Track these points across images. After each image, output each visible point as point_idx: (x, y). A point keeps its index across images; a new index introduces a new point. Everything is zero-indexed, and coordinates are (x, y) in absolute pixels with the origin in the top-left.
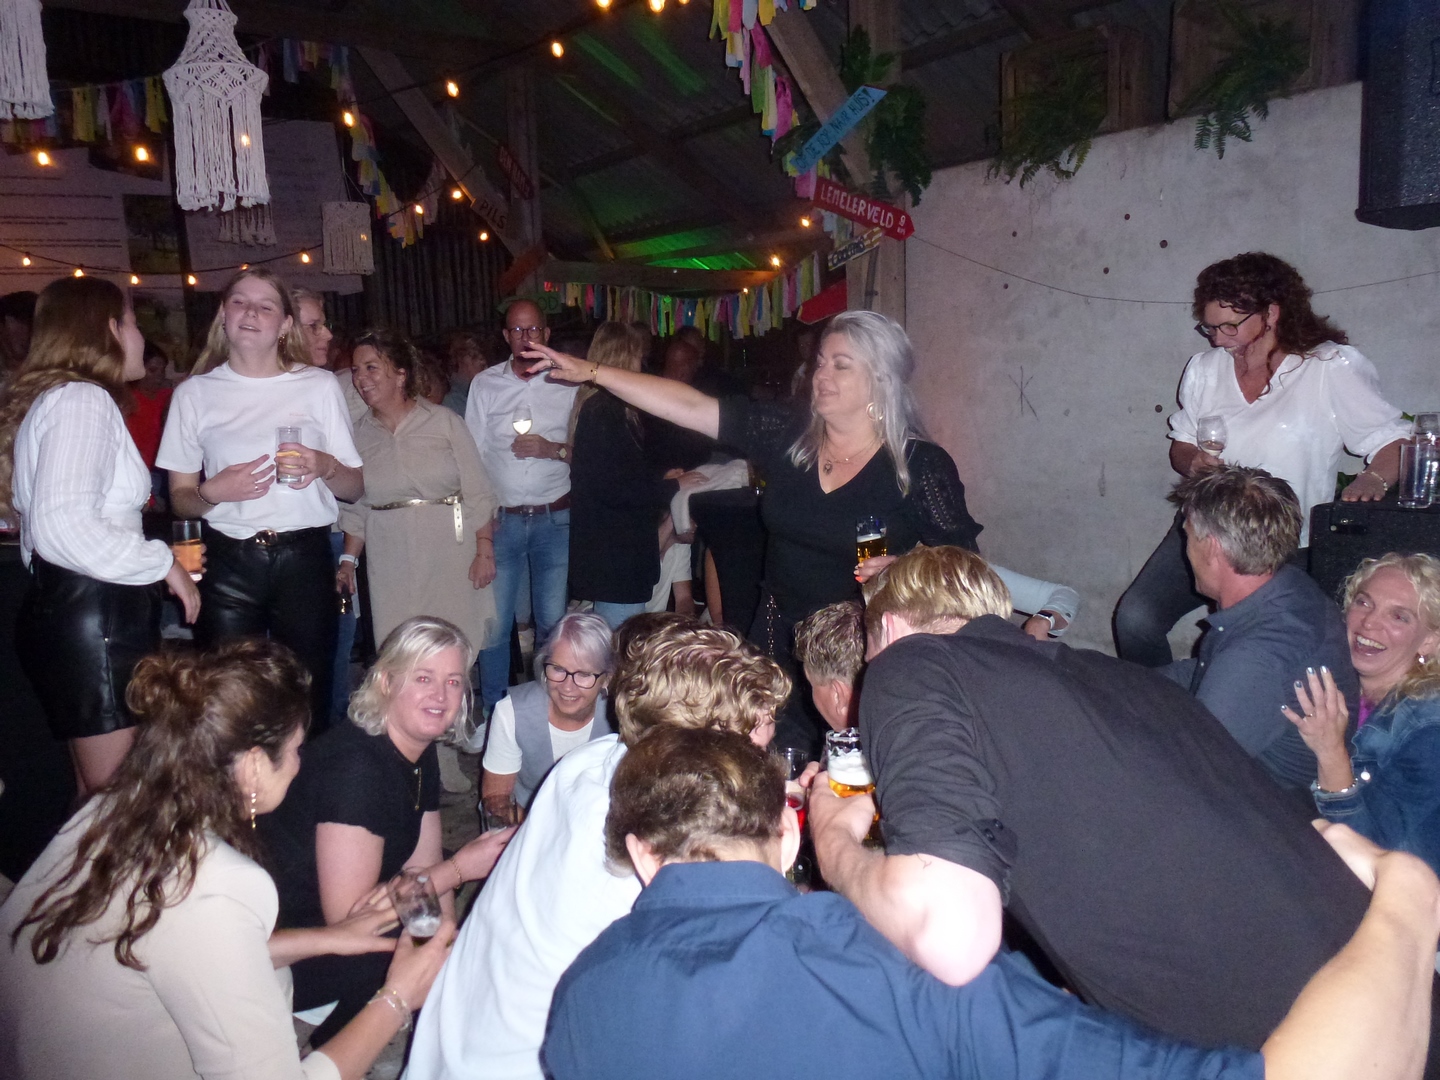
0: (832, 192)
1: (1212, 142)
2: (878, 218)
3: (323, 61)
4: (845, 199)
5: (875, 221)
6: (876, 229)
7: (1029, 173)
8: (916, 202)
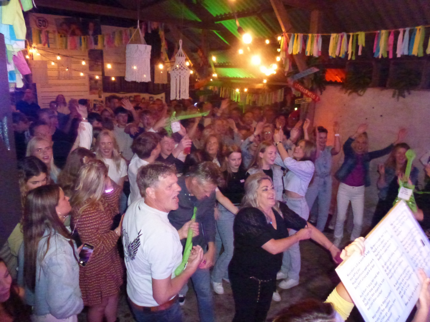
0: (298, 86)
1: (396, 96)
2: (311, 95)
3: (158, 27)
4: (302, 89)
5: (310, 96)
6: (310, 98)
7: (350, 93)
8: (321, 94)
